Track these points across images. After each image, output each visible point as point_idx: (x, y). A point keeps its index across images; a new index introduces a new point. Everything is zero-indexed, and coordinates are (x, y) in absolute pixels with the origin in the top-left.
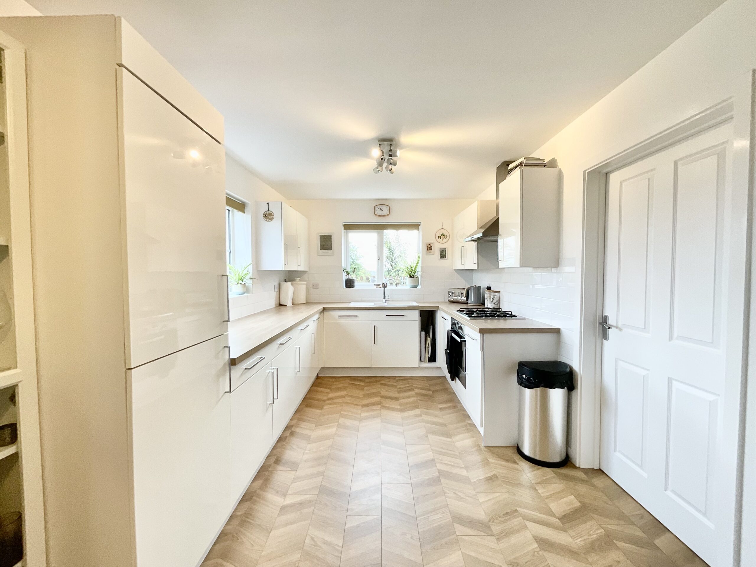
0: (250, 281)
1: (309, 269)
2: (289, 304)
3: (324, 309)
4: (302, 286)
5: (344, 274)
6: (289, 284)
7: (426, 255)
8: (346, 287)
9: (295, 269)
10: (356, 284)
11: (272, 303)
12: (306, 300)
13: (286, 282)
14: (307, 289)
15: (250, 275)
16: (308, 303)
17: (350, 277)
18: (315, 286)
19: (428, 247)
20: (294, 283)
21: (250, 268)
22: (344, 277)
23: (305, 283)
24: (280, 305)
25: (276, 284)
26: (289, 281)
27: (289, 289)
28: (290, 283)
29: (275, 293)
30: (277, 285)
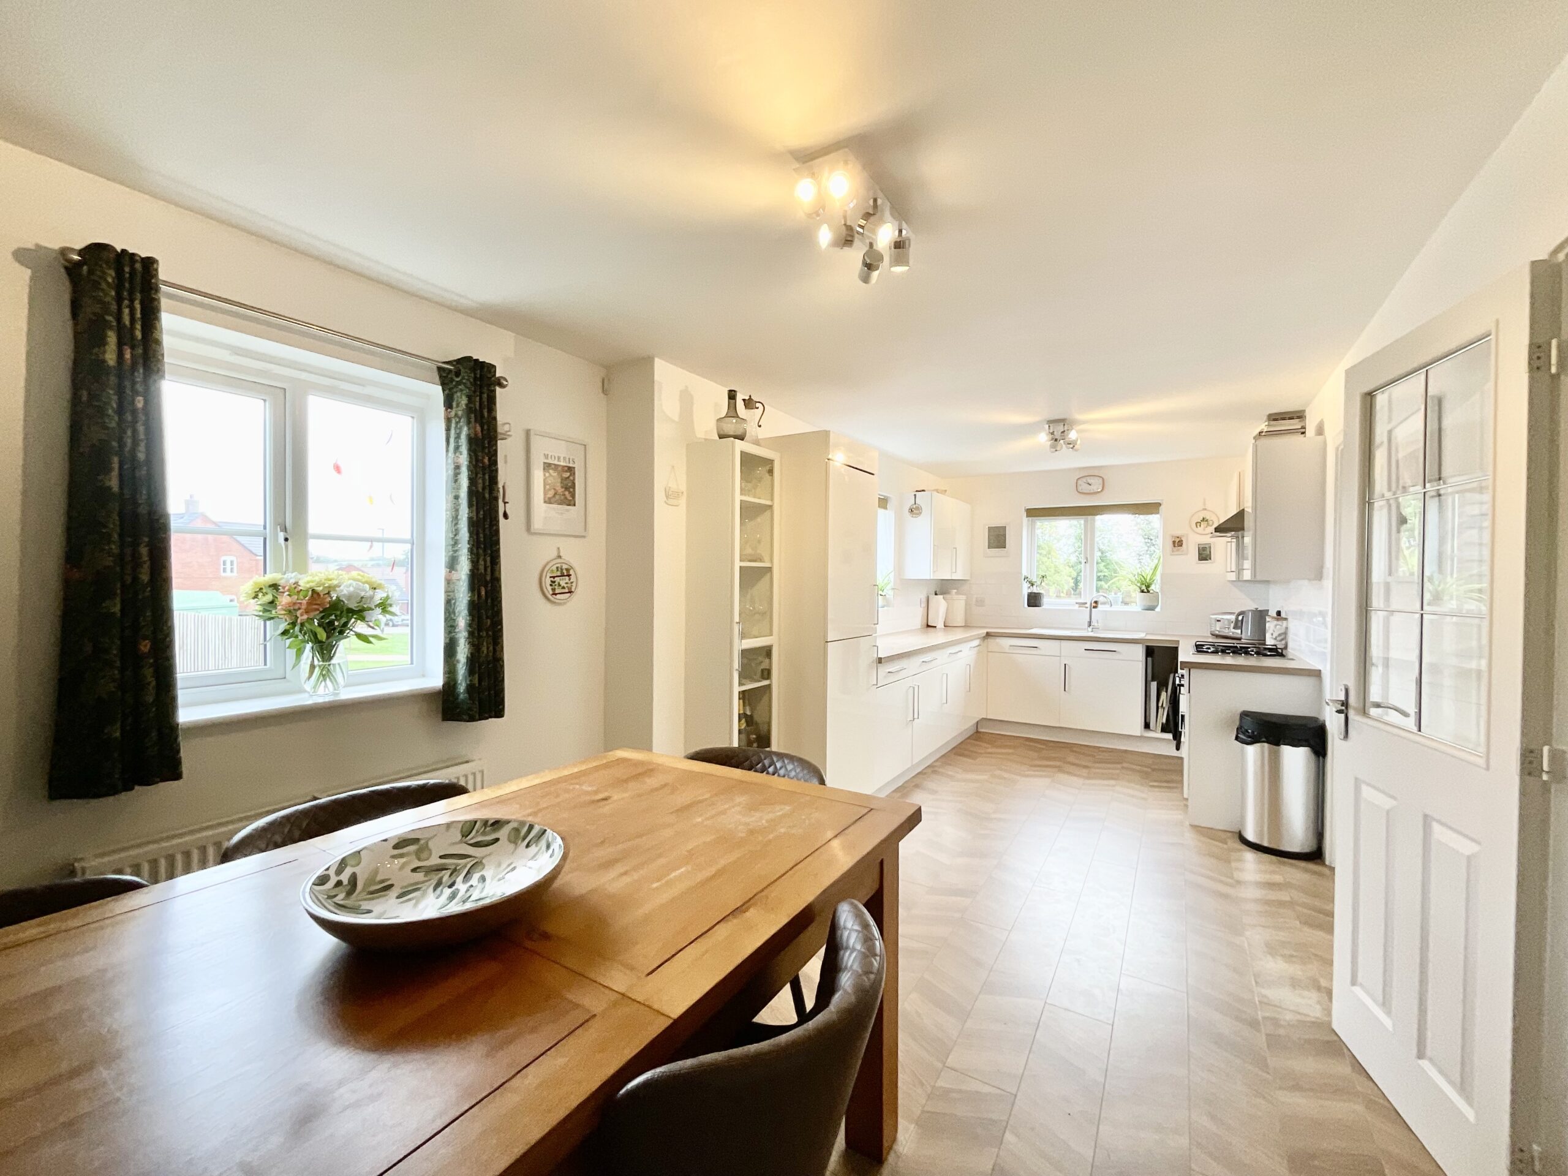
0: (891, 593)
1: (971, 577)
2: (940, 625)
3: (988, 635)
4: (959, 602)
5: (1026, 585)
6: (940, 597)
7: (1171, 555)
8: (1029, 606)
9: (948, 577)
10: (1045, 600)
11: (918, 621)
12: (966, 621)
13: (936, 594)
14: (967, 604)
15: (891, 585)
16: (967, 626)
17: (1035, 590)
18: (980, 602)
19: (1174, 542)
20: (948, 596)
21: (892, 575)
22: (1026, 590)
23: (964, 597)
24: (928, 626)
25: (923, 597)
26: (941, 594)
27: (940, 604)
28: (942, 596)
29: (922, 609)
30: (924, 600)
